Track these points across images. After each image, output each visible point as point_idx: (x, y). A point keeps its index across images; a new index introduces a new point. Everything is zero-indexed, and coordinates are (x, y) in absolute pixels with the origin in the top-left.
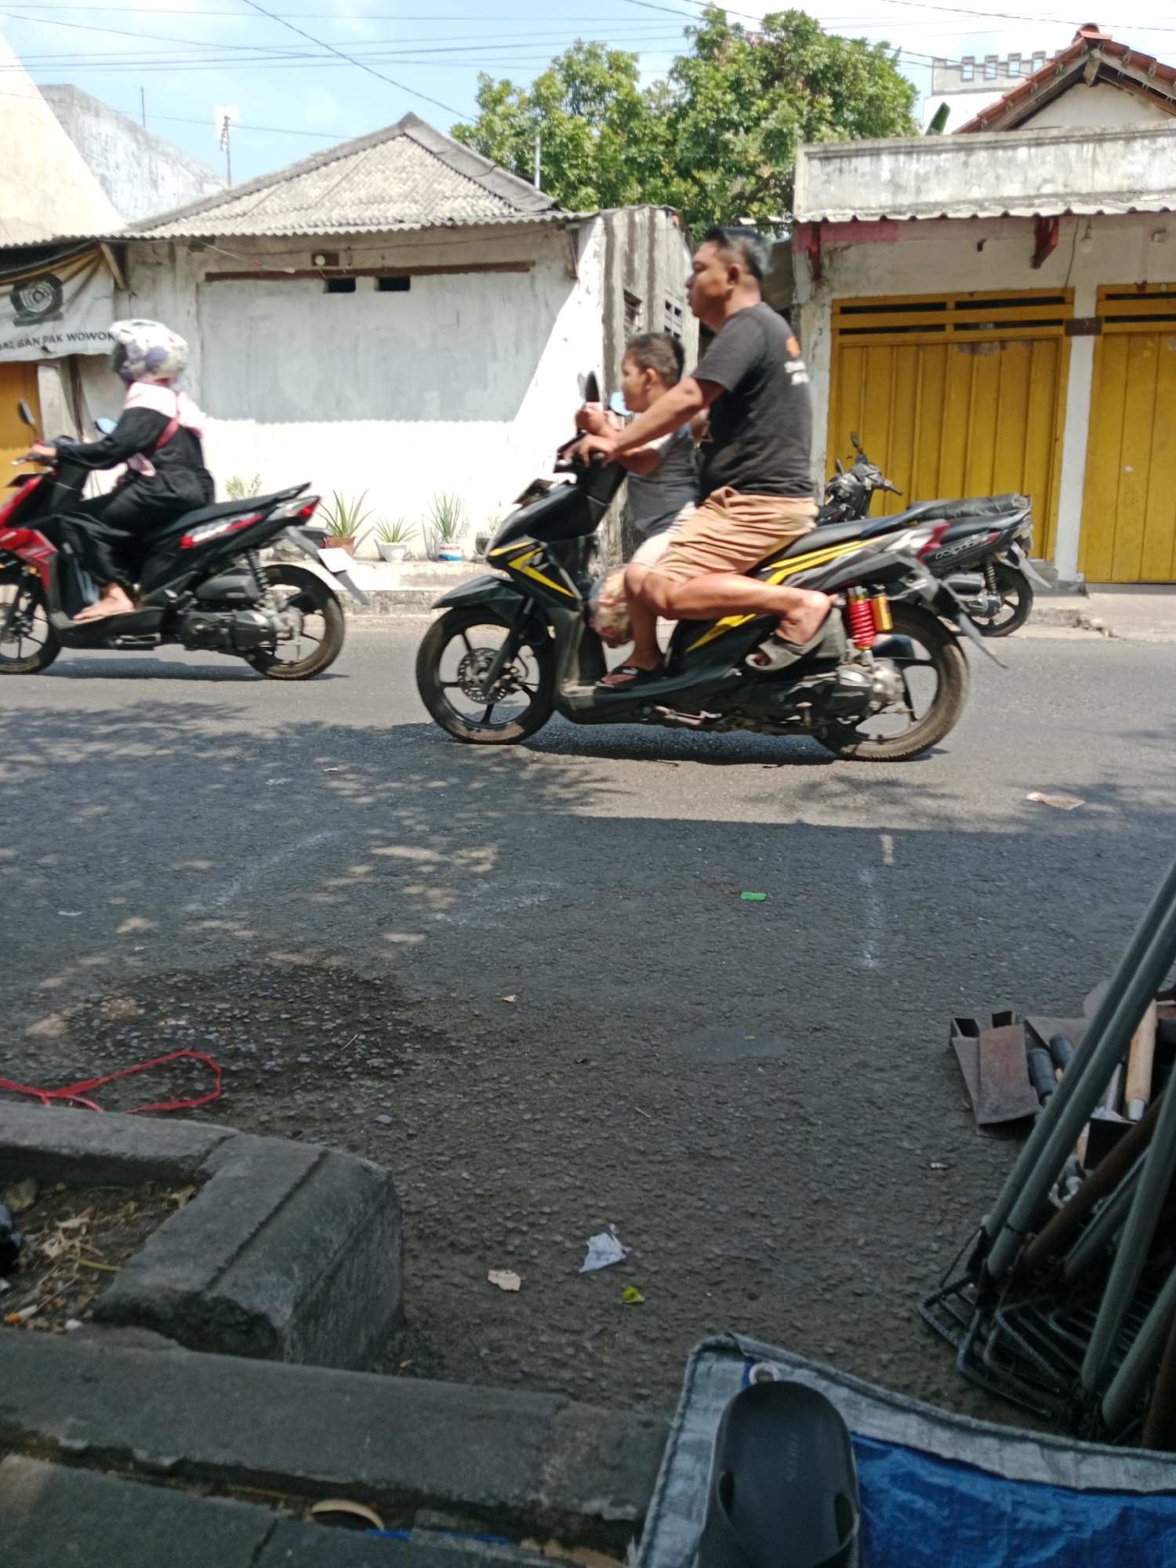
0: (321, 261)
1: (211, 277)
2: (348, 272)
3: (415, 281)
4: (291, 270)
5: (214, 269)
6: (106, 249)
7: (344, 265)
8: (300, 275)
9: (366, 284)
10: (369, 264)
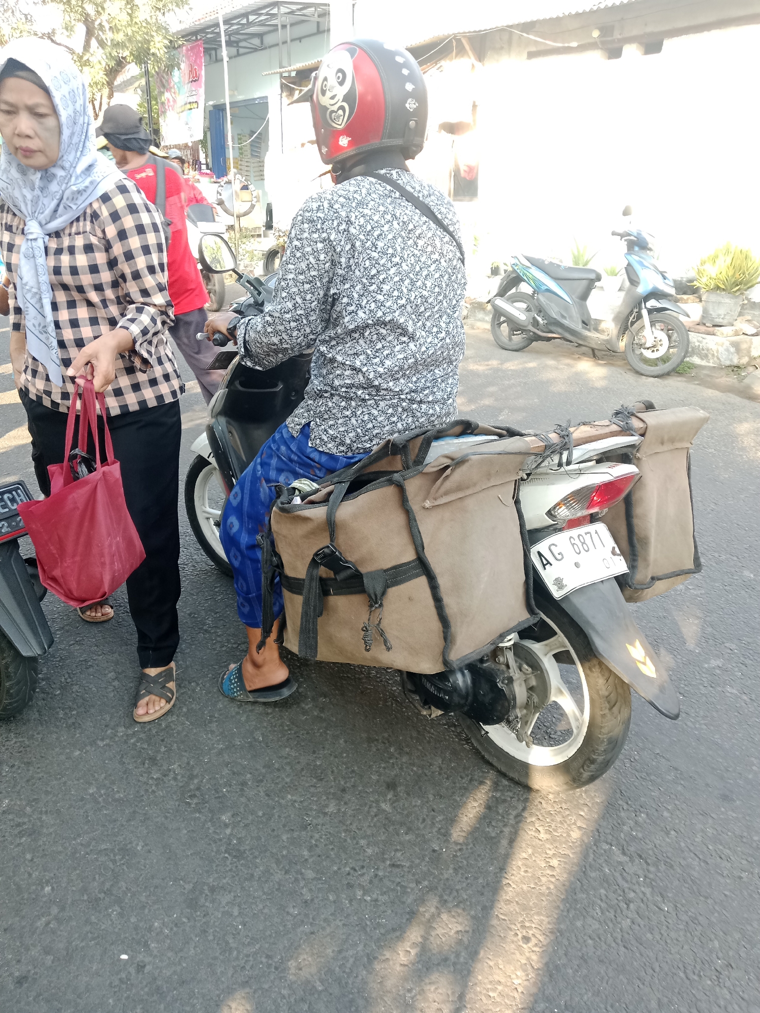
0: (596, 34)
1: (531, 55)
2: (619, 40)
3: (668, 43)
4: (574, 44)
5: (533, 49)
6: (464, 42)
7: (617, 35)
8: (582, 48)
9: (631, 51)
10: (635, 32)
